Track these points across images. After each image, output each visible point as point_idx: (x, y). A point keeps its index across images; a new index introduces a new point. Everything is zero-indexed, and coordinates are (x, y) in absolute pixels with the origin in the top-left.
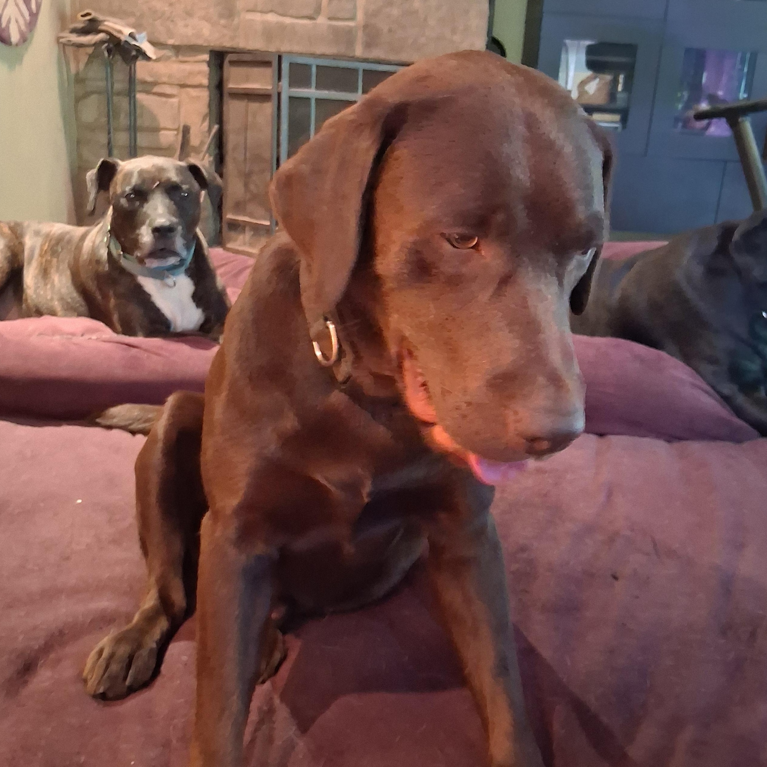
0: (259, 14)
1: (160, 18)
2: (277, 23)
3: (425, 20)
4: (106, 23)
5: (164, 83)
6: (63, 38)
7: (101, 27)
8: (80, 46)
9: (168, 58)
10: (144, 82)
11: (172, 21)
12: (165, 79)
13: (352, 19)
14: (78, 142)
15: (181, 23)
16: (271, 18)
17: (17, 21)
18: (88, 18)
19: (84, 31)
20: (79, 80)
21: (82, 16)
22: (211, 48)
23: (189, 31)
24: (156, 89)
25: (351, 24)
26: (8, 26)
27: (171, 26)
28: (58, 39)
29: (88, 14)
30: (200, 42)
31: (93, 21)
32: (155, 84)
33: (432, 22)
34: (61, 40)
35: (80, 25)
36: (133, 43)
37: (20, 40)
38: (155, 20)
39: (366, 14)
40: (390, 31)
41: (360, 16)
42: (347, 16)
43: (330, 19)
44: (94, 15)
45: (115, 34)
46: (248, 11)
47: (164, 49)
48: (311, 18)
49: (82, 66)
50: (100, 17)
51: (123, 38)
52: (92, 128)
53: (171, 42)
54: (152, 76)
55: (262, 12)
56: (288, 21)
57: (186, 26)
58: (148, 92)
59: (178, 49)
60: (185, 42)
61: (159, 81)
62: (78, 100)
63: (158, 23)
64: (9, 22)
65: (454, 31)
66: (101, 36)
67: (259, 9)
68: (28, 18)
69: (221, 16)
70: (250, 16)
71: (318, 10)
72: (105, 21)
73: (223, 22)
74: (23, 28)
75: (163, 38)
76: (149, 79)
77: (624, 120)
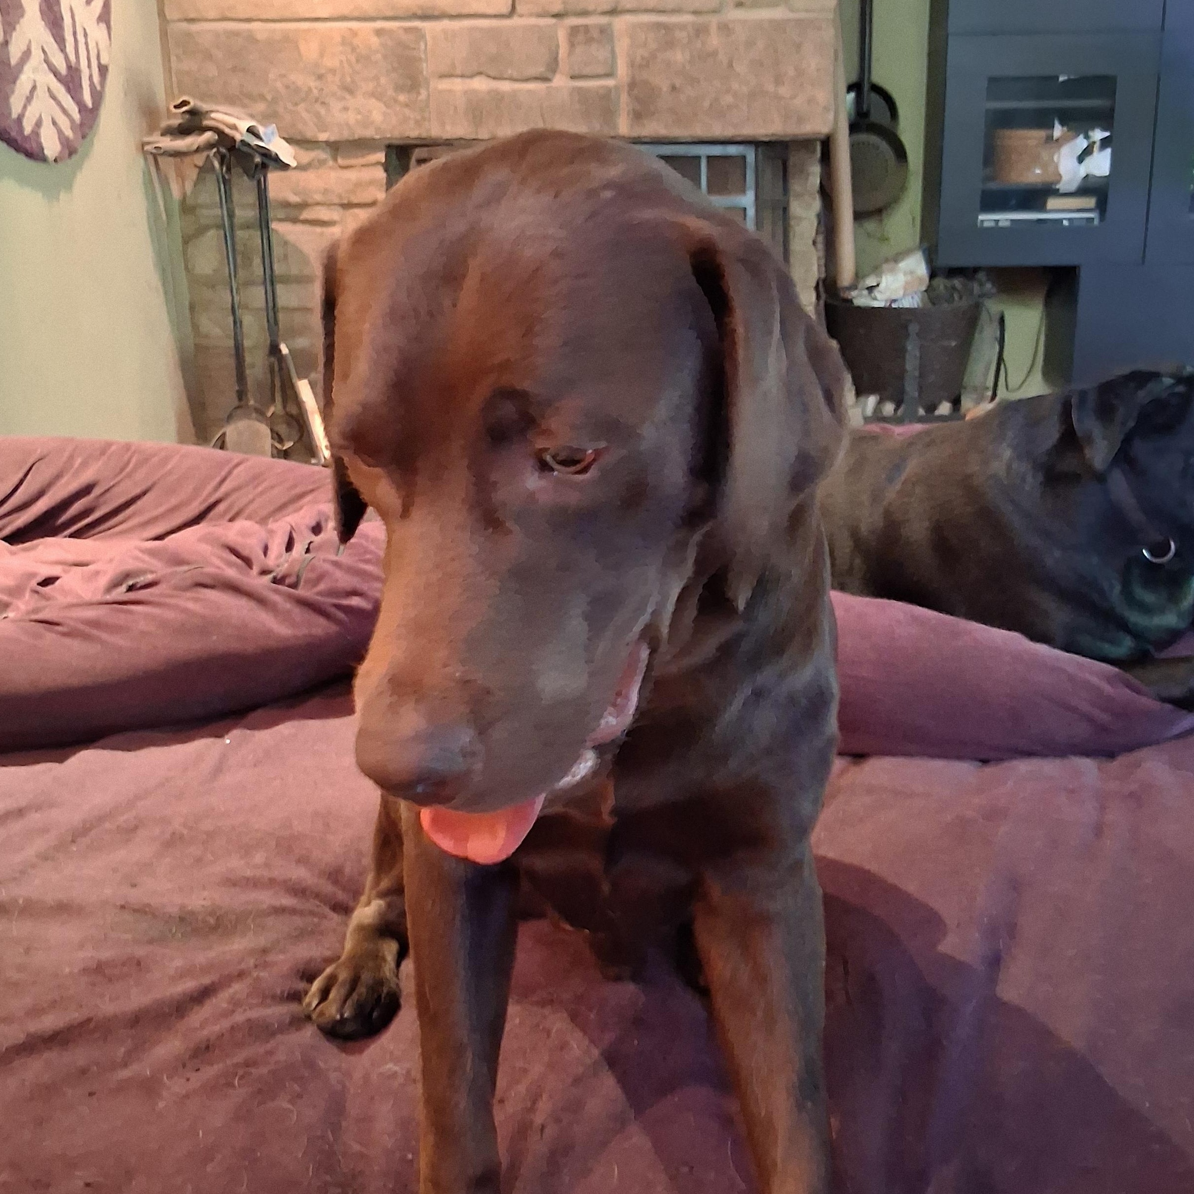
0: (459, 80)
1: (304, 100)
2: (489, 92)
3: (730, 65)
4: (213, 115)
5: (318, 204)
6: (148, 143)
7: (206, 123)
8: (177, 154)
9: (322, 163)
10: (287, 205)
11: (323, 103)
12: (318, 197)
13: (609, 75)
14: (192, 308)
15: (336, 106)
16: (480, 84)
17: (54, 123)
18: (185, 109)
19: (183, 131)
20: (187, 208)
21: (176, 107)
22: (387, 142)
23: (351, 117)
24: (306, 215)
25: (610, 82)
26: (36, 133)
27: (323, 111)
28: (143, 145)
29: (184, 103)
30: (369, 133)
31: (193, 113)
32: (303, 206)
33: (741, 68)
34: (147, 148)
35: (176, 122)
36: (255, 142)
37: (61, 152)
38: (296, 104)
39: (632, 64)
40: (674, 88)
41: (622, 70)
42: (601, 70)
43: (573, 77)
44: (193, 103)
45: (227, 130)
46: (443, 76)
47: (312, 149)
48: (545, 79)
49: (189, 187)
50: (204, 106)
51: (238, 137)
52: (210, 284)
53: (323, 137)
54: (295, 194)
55: (462, 76)
56: (505, 86)
57: (346, 109)
58: (295, 221)
59: (335, 148)
60: (346, 135)
61: (310, 201)
62: (187, 241)
63: (301, 108)
64: (39, 124)
65: (778, 80)
66: (208, 135)
67: (458, 72)
68: (77, 116)
69: (399, 88)
70: (444, 85)
71: (553, 65)
72: (212, 111)
73: (402, 98)
74: (69, 133)
75: (310, 132)
76: (294, 199)
77: (1102, 207)
